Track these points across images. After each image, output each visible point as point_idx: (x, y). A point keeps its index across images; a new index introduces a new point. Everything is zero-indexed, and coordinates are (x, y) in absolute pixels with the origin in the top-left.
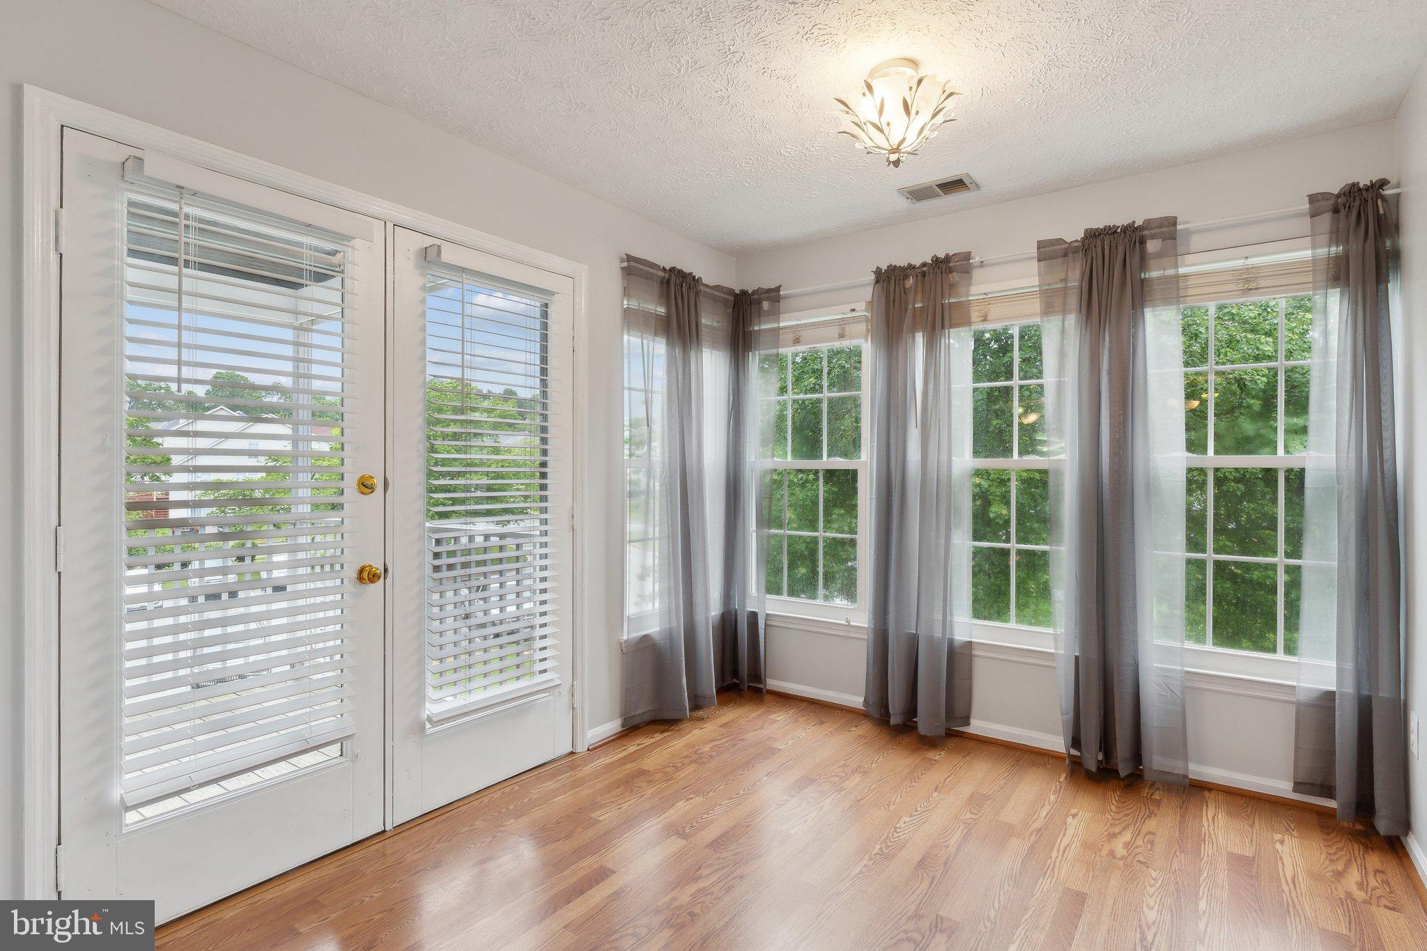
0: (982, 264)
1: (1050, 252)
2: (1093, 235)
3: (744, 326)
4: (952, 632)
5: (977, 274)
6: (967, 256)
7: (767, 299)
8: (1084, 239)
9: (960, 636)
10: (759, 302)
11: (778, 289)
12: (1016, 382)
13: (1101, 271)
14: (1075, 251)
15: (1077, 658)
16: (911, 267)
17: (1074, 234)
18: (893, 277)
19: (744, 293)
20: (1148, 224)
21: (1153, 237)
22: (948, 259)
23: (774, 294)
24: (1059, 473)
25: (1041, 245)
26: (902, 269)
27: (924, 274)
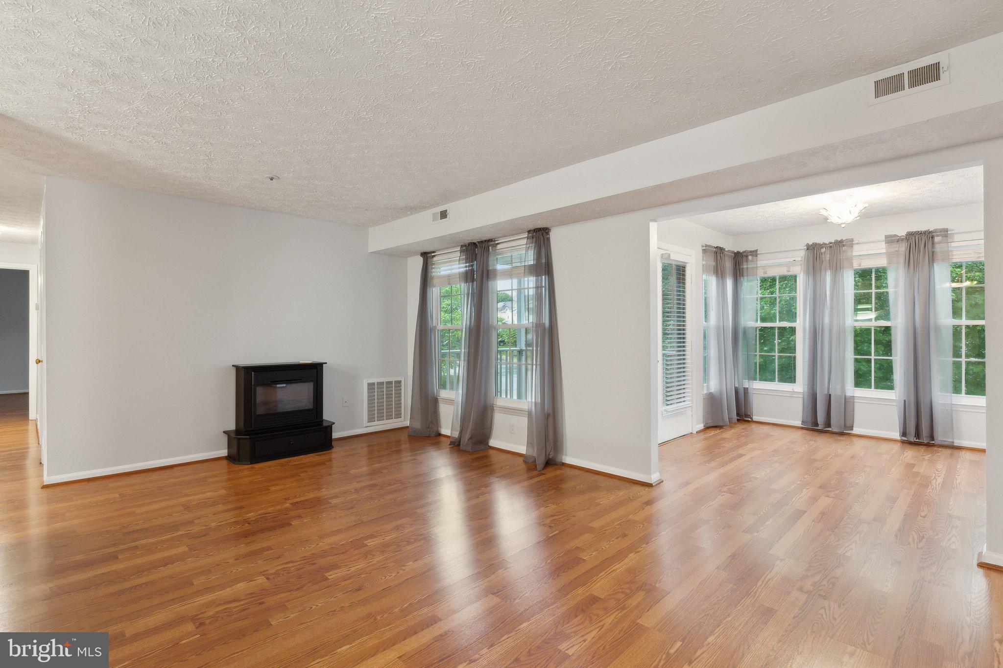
0: (857, 244)
1: (891, 240)
2: (910, 235)
3: (739, 266)
4: (845, 393)
5: (856, 247)
6: (852, 240)
7: (751, 255)
8: (907, 235)
9: (849, 394)
10: (747, 256)
11: (756, 251)
12: (874, 291)
13: (914, 249)
14: (902, 240)
15: (905, 401)
16: (824, 244)
17: (902, 233)
18: (816, 248)
19: (738, 252)
20: (935, 231)
21: (938, 236)
22: (841, 241)
23: (754, 253)
24: (896, 327)
25: (887, 237)
26: (819, 244)
27: (831, 247)
